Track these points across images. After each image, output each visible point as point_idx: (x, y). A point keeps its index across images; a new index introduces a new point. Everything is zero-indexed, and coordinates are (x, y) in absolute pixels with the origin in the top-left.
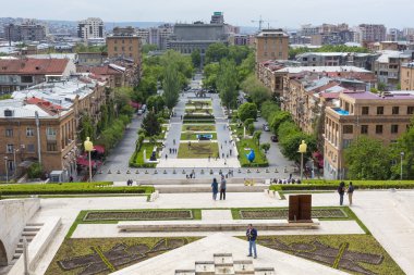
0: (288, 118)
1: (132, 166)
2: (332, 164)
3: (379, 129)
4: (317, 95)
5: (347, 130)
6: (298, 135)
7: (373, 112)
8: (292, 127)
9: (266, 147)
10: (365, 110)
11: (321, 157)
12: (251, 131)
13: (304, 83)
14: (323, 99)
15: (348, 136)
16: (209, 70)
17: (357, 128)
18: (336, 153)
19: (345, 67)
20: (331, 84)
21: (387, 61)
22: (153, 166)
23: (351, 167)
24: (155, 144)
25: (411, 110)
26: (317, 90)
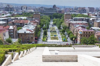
0: (71, 32)
1: (43, 41)
2: (79, 41)
3: (87, 36)
4: (76, 29)
5: (81, 36)
6: (73, 36)
7: (86, 33)
8: (72, 34)
9: (67, 38)
10: (84, 33)
11: (77, 40)
12: (64, 35)
13: (74, 26)
14: (77, 30)
15: (81, 37)
16: (54, 20)
17: (83, 35)
18: (79, 40)
19: (83, 22)
20: (79, 27)
21: (92, 20)
22: (47, 41)
23: (82, 42)
24: (46, 37)
25: (92, 33)
26: (77, 28)
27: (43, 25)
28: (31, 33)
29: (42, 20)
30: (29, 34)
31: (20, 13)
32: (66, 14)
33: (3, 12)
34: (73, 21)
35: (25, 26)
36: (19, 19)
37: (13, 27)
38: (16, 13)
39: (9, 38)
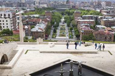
1: (52, 38)
3: (87, 34)
5: (83, 34)
7: (86, 32)
10: (85, 31)
12: (71, 32)
13: (80, 25)
17: (84, 34)
21: (100, 18)
22: (55, 38)
24: (55, 34)
25: (91, 31)
26: (81, 27)
27: (54, 23)
28: (42, 31)
29: (54, 17)
30: (40, 32)
31: (32, 9)
32: (75, 12)
33: (16, 9)
34: (81, 19)
35: (38, 25)
36: (31, 17)
37: (28, 27)
38: (28, 10)
39: (26, 35)
